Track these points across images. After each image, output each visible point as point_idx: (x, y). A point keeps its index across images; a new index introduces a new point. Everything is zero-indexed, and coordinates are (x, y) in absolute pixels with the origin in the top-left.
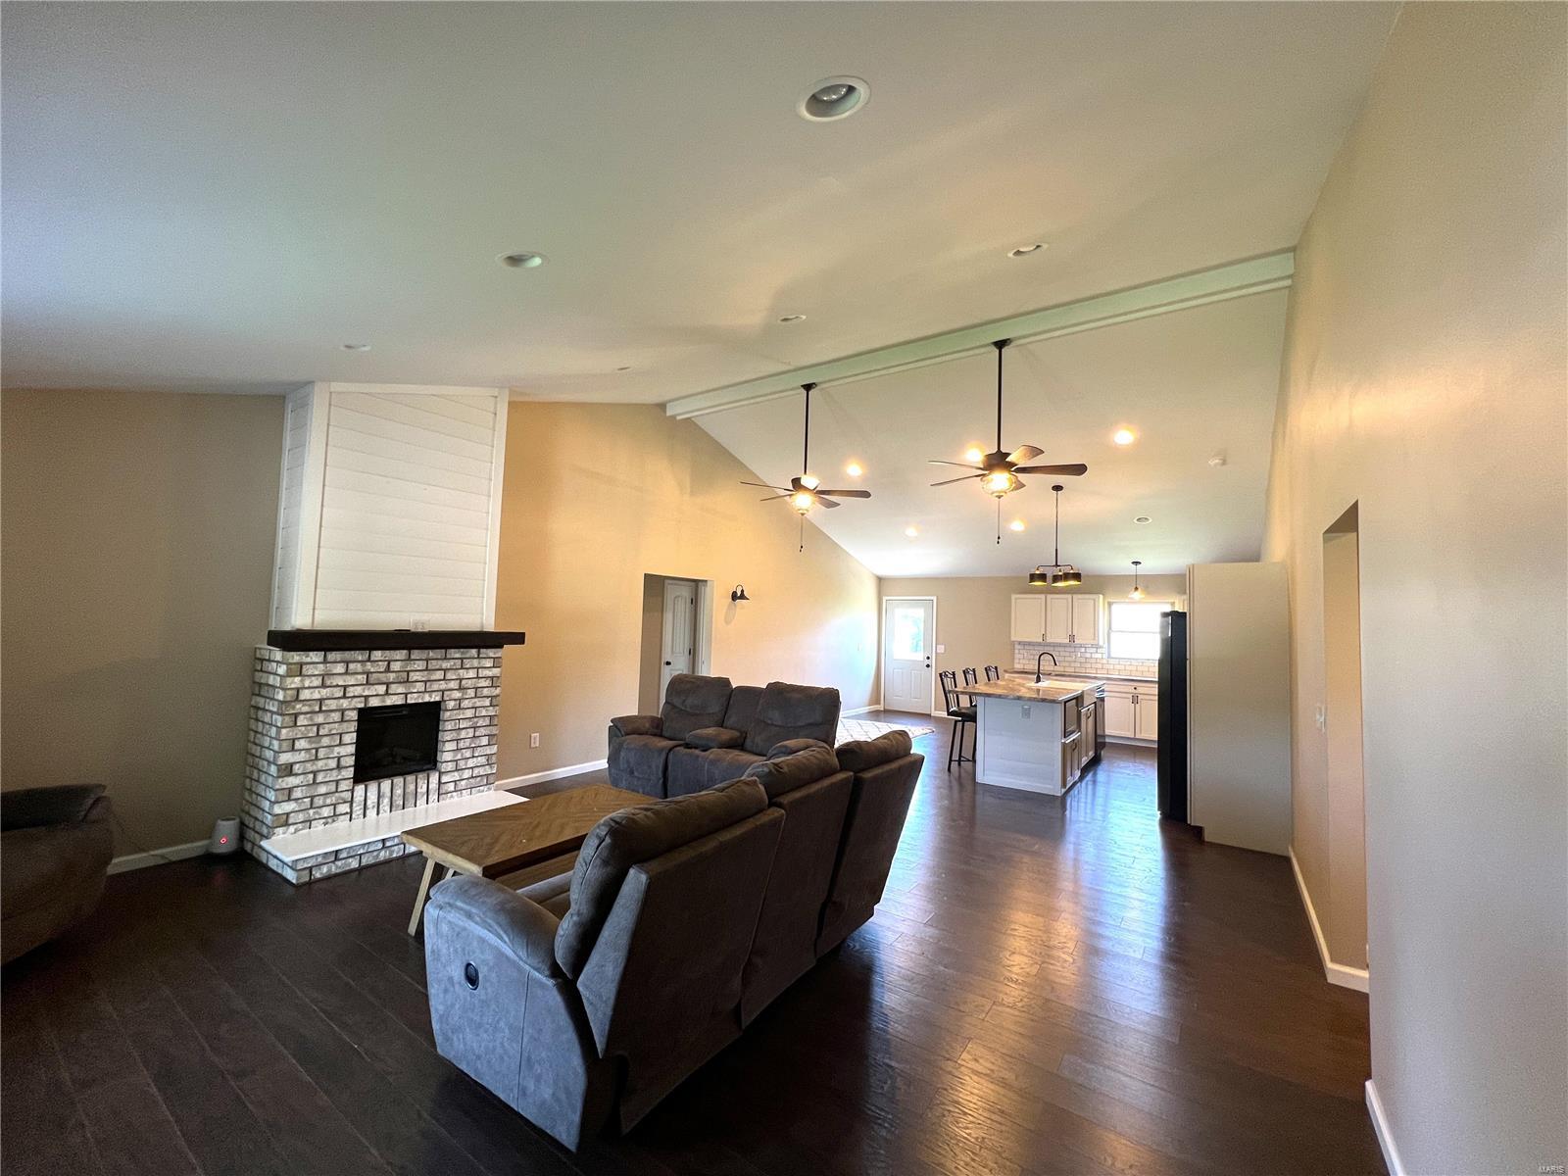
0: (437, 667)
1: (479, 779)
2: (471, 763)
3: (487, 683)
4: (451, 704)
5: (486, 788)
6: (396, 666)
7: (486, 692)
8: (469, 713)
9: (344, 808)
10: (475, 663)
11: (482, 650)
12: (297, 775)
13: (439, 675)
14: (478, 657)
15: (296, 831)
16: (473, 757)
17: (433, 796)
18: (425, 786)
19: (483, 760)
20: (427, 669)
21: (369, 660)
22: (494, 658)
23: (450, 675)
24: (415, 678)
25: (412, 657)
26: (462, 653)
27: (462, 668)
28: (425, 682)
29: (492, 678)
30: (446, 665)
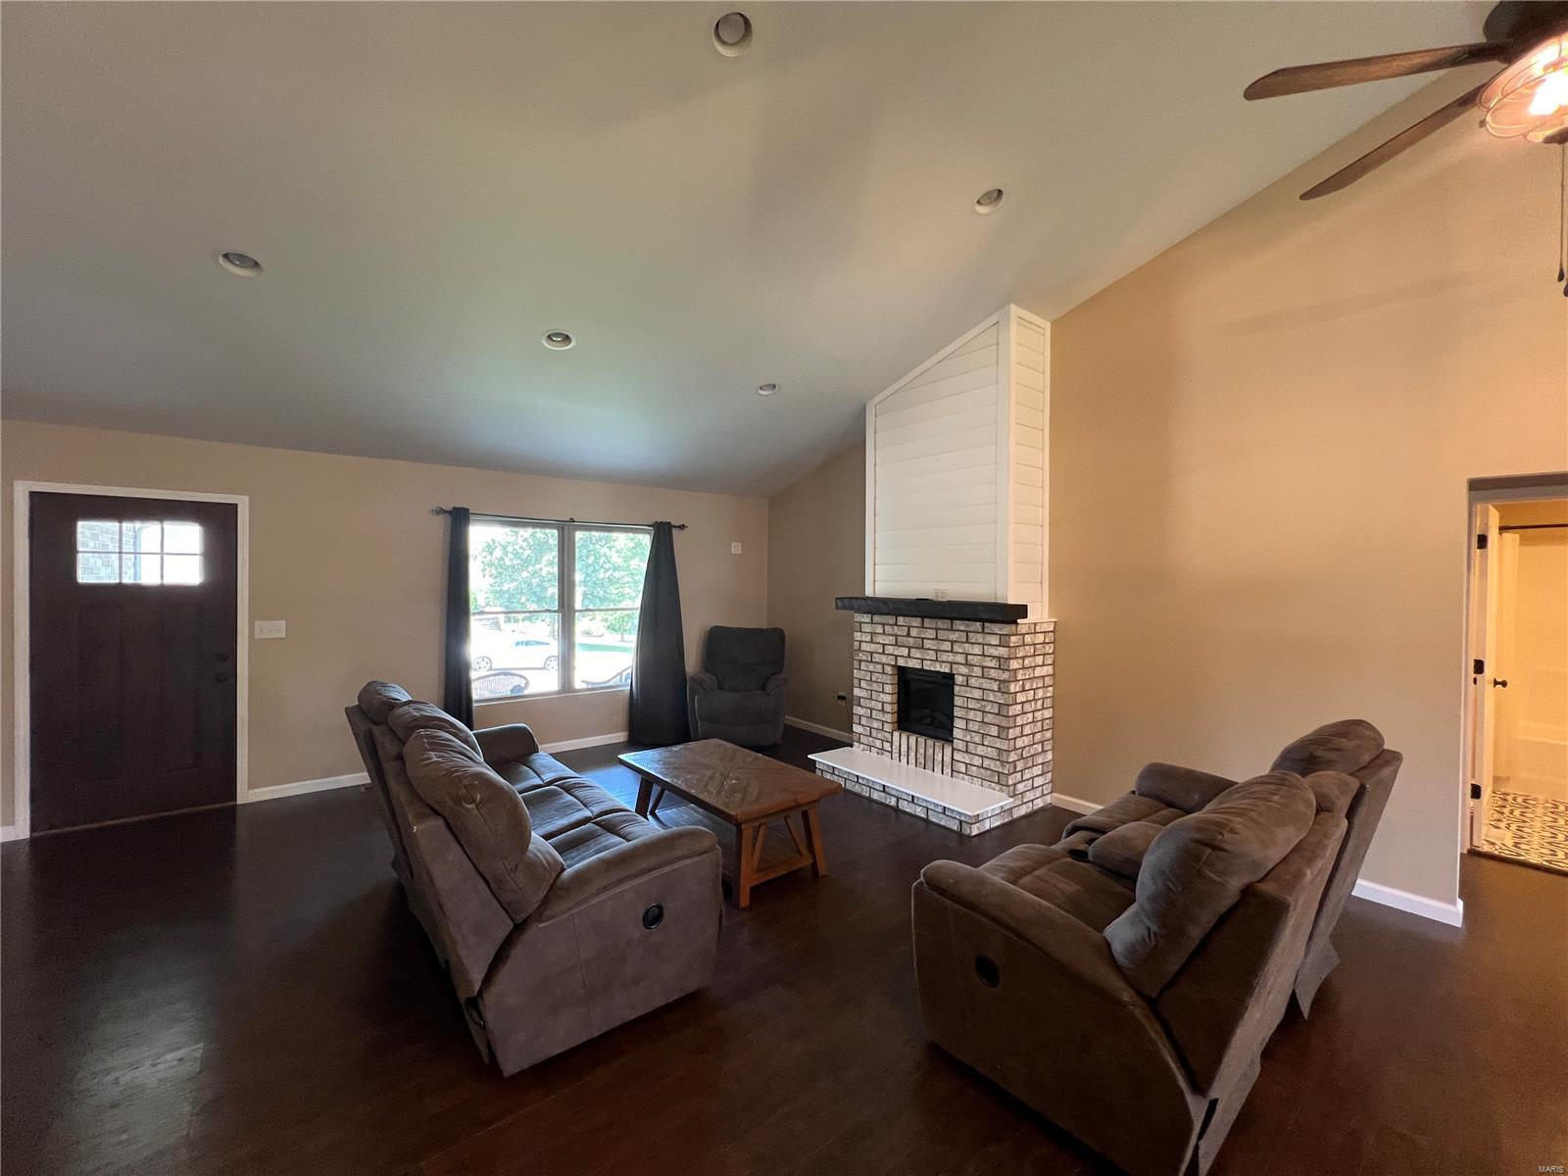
0: (945, 638)
1: (989, 772)
2: (980, 750)
3: (993, 663)
4: (959, 679)
5: (998, 787)
6: (914, 632)
7: (993, 673)
8: (977, 694)
9: (887, 746)
10: (980, 638)
11: (986, 624)
12: (862, 707)
13: (947, 646)
14: (983, 632)
15: (864, 750)
16: (983, 745)
17: (948, 770)
18: (940, 755)
19: (994, 753)
20: (936, 638)
21: (896, 624)
22: (1000, 635)
23: (956, 648)
24: (927, 646)
25: (925, 625)
26: (967, 626)
27: (967, 642)
28: (937, 651)
29: (999, 658)
30: (953, 636)
